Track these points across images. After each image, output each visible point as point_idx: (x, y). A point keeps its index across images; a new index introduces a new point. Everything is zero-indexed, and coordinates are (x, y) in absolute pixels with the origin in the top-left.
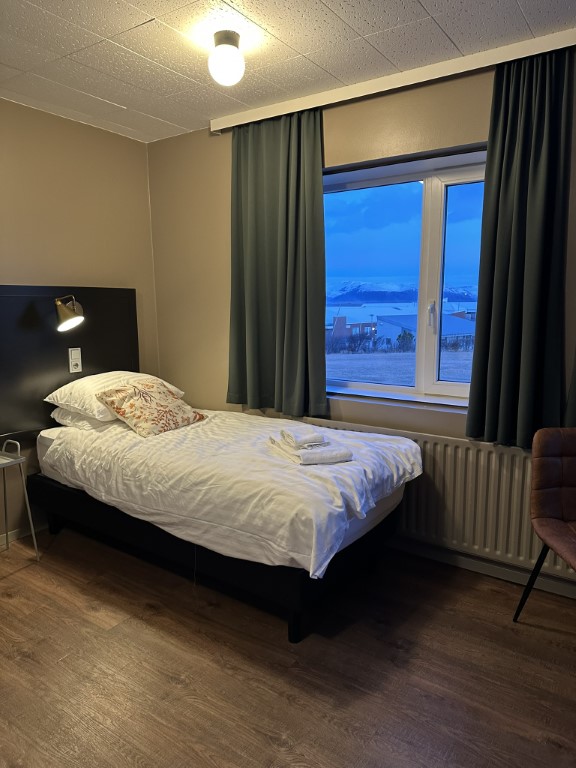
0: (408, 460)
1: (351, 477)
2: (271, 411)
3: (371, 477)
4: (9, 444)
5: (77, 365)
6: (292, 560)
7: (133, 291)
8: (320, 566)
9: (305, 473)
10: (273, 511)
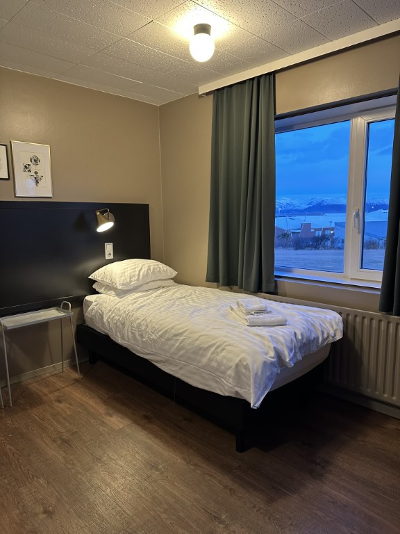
0: (332, 327)
1: (283, 337)
2: (235, 288)
3: (300, 338)
4: (64, 304)
5: (110, 254)
6: (237, 392)
7: (148, 205)
8: (258, 400)
9: (249, 332)
10: (224, 357)
